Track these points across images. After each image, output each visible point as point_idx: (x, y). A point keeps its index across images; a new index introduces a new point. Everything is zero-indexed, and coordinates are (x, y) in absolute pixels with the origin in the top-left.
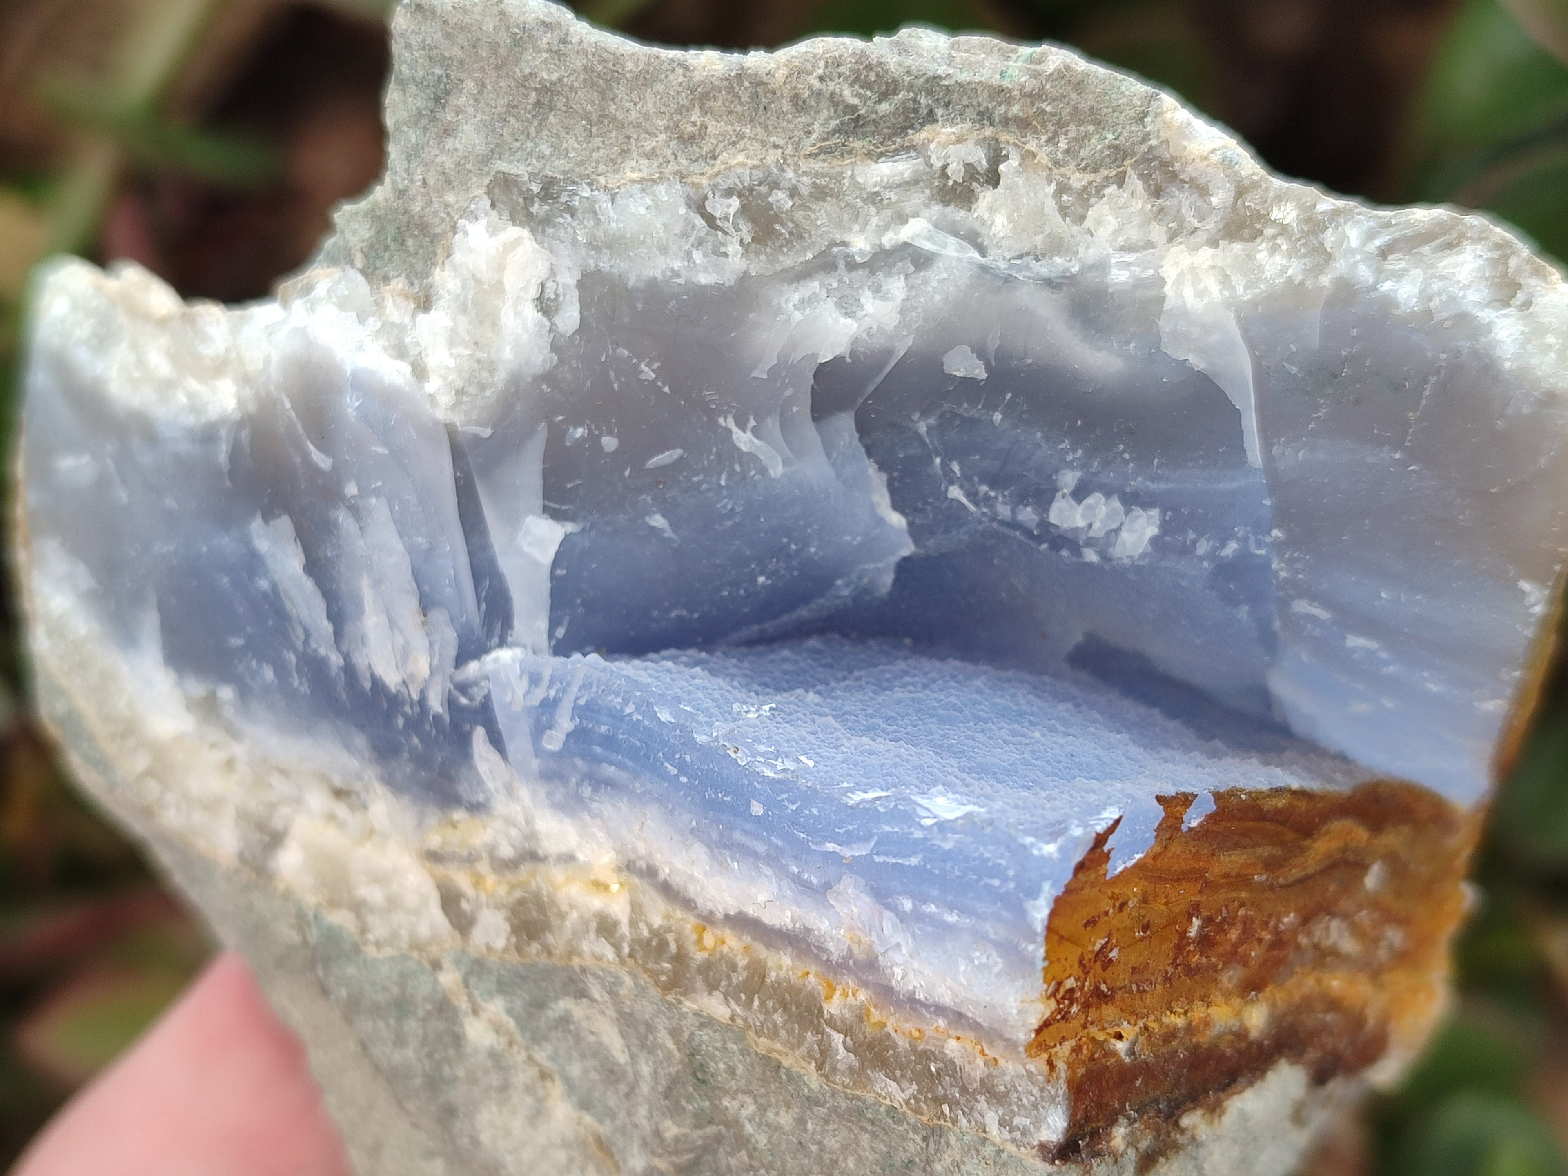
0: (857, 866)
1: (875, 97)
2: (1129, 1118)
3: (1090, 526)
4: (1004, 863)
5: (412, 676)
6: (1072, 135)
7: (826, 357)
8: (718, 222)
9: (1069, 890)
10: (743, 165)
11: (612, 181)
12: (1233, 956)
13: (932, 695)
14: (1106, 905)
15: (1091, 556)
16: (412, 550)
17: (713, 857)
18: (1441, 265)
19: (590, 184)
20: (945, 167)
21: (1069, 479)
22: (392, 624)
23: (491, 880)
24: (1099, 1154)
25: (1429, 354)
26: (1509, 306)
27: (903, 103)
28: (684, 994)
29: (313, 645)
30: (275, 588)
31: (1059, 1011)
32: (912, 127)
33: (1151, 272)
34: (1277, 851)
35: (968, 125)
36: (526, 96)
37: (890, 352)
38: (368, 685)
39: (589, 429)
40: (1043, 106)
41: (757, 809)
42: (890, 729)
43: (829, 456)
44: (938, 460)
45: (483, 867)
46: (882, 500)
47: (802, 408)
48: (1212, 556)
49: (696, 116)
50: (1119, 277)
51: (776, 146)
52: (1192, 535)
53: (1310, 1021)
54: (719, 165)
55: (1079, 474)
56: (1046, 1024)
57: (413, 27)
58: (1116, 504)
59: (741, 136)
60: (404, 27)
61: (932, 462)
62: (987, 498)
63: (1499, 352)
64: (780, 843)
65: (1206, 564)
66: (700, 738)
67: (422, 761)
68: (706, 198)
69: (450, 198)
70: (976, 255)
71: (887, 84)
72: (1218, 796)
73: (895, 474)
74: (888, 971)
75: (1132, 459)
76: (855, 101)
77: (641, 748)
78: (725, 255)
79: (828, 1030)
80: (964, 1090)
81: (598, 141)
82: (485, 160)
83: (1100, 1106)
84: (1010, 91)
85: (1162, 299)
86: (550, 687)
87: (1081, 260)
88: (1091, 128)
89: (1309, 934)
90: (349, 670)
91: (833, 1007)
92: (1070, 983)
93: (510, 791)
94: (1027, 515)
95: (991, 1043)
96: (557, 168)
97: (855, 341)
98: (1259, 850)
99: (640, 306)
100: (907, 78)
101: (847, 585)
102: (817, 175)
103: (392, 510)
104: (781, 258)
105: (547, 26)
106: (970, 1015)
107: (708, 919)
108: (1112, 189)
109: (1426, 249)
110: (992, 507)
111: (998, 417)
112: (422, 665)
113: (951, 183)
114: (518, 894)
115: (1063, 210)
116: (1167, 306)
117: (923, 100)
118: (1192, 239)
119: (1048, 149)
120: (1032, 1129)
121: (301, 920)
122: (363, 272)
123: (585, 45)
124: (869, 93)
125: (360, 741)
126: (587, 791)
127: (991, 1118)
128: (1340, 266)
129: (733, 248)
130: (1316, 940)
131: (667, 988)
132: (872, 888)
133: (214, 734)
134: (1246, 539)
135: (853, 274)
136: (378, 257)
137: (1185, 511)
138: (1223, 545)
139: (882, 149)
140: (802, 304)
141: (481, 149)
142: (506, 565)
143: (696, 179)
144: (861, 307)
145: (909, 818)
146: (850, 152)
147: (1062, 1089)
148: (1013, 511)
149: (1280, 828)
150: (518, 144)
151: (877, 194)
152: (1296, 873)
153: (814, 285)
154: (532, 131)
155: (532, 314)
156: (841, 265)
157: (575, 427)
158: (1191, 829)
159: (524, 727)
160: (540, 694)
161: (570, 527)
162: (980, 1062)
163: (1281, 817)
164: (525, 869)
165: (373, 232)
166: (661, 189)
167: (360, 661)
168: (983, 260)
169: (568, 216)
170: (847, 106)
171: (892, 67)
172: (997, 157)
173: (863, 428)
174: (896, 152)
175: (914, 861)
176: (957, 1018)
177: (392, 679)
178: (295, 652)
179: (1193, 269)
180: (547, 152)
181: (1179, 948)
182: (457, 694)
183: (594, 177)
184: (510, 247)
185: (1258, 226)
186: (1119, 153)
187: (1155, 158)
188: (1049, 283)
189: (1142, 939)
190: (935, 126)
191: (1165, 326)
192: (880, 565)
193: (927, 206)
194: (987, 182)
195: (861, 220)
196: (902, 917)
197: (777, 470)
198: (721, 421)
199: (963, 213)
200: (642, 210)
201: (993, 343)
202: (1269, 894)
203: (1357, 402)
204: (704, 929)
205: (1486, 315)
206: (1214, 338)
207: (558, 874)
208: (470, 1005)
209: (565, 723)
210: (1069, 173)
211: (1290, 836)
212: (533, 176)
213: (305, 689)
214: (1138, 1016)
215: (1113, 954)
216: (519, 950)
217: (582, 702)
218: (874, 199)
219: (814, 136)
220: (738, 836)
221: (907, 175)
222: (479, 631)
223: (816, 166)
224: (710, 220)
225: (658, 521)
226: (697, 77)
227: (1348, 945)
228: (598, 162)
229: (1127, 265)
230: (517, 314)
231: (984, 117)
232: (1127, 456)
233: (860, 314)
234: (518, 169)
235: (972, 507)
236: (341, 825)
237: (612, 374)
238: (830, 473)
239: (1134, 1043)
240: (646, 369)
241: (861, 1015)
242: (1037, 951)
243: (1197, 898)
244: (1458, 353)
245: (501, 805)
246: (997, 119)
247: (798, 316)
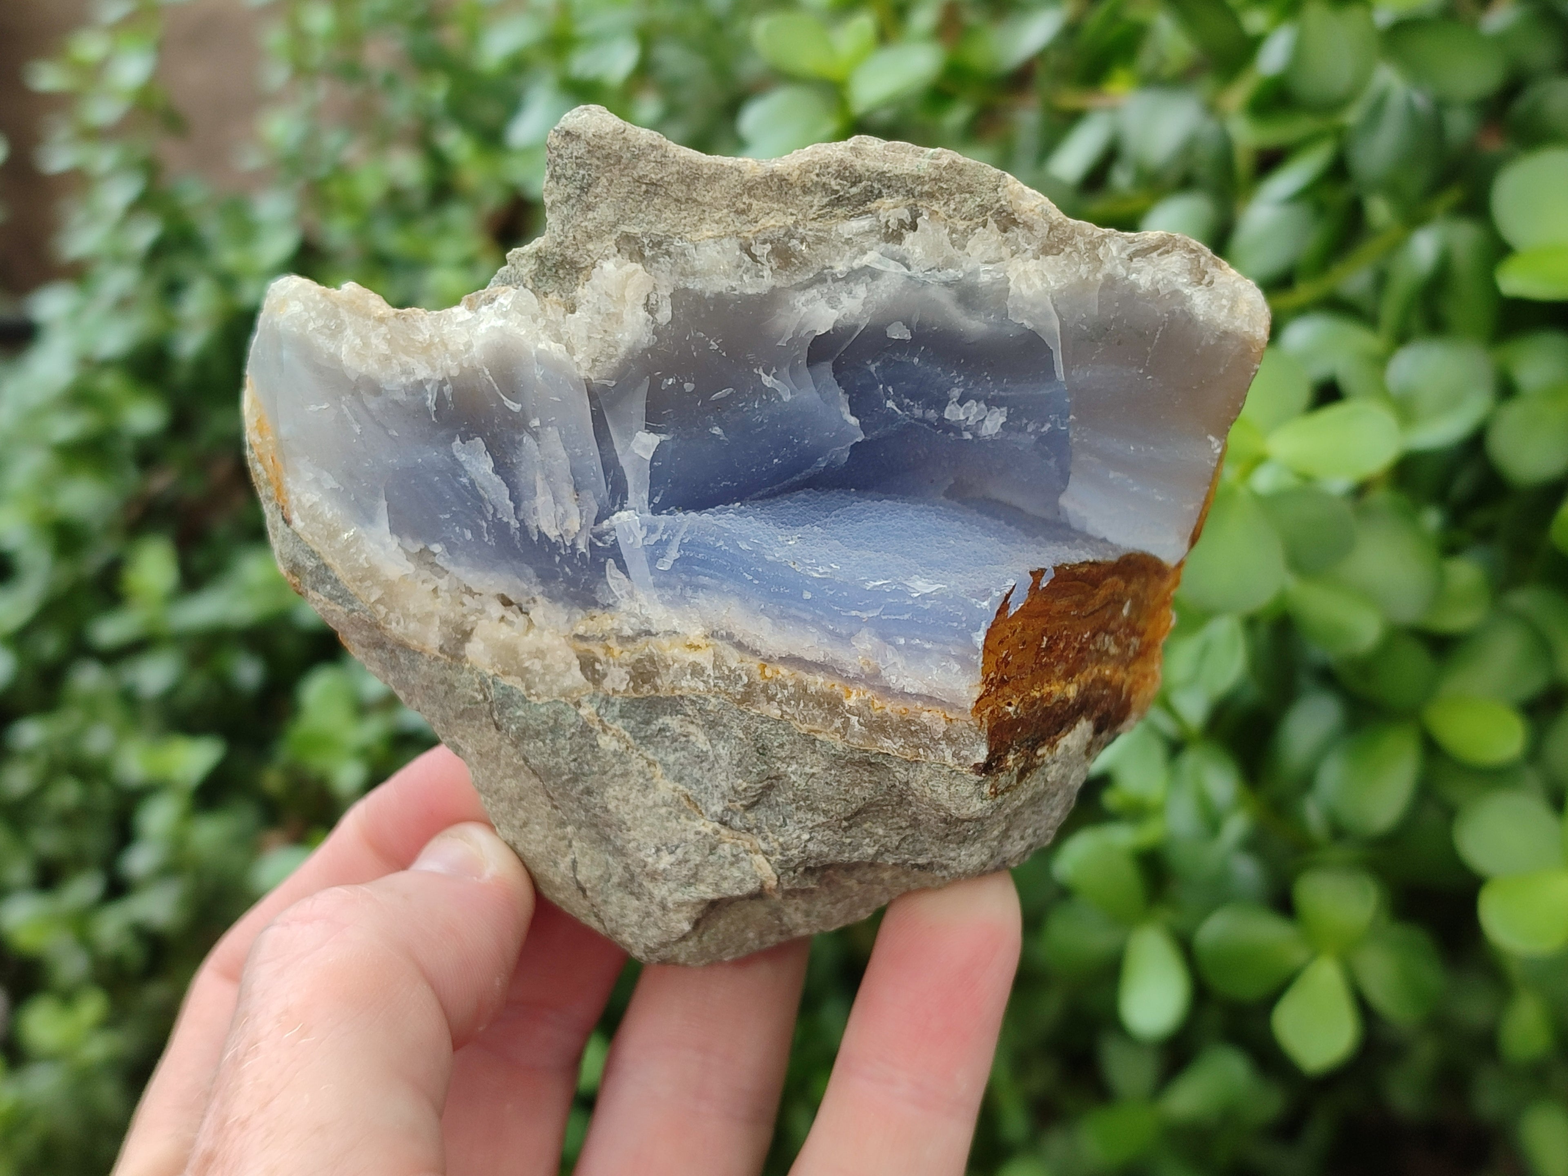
0: (870, 622)
1: (849, 185)
2: (1015, 749)
3: (967, 419)
4: (960, 614)
5: (567, 531)
6: (957, 200)
7: (821, 331)
8: (758, 258)
9: (993, 626)
10: (774, 226)
11: (696, 237)
12: (1061, 658)
13: (887, 523)
14: (1008, 633)
15: (968, 436)
16: (572, 457)
17: (774, 624)
18: (1163, 263)
19: (681, 238)
20: (888, 221)
21: (956, 393)
22: (556, 500)
23: (617, 649)
24: (1001, 770)
25: (1158, 314)
26: (1201, 284)
27: (865, 188)
28: (752, 705)
29: (499, 516)
30: (472, 482)
31: (986, 690)
32: (869, 200)
33: (1002, 274)
34: (1082, 597)
35: (900, 198)
36: (639, 187)
37: (856, 327)
38: (535, 538)
39: (676, 378)
40: (942, 185)
41: (807, 595)
42: (871, 544)
43: (816, 387)
44: (881, 386)
45: (612, 643)
46: (845, 410)
47: (802, 361)
48: (1035, 432)
49: (746, 199)
50: (985, 278)
51: (792, 214)
52: (1025, 421)
53: (1095, 693)
54: (759, 226)
55: (962, 390)
56: (981, 698)
57: (563, 144)
58: (983, 406)
59: (772, 210)
60: (557, 144)
61: (878, 387)
62: (908, 406)
63: (1196, 311)
64: (821, 613)
65: (1033, 437)
66: (769, 558)
67: (572, 582)
68: (751, 245)
69: (590, 246)
70: (906, 270)
71: (856, 177)
72: (1056, 569)
73: (854, 395)
74: (887, 678)
75: (991, 380)
76: (838, 188)
77: (727, 566)
78: (763, 277)
79: (848, 715)
80: (932, 739)
81: (684, 214)
82: (615, 225)
83: (1002, 743)
84: (924, 177)
85: (1008, 289)
86: (663, 534)
87: (964, 271)
88: (968, 195)
89: (1095, 644)
90: (524, 529)
91: (851, 701)
92: (992, 675)
93: (631, 595)
94: (932, 414)
95: (951, 711)
96: (660, 228)
97: (837, 321)
98: (1074, 597)
99: (711, 308)
100: (867, 174)
101: (824, 461)
102: (818, 230)
103: (560, 434)
104: (795, 277)
105: (653, 147)
106: (938, 697)
107: (768, 660)
108: (980, 229)
109: (1155, 254)
110: (911, 411)
111: (916, 360)
112: (574, 524)
113: (890, 230)
114: (636, 656)
115: (953, 243)
116: (1011, 293)
117: (876, 185)
118: (1024, 256)
119: (945, 208)
120: (971, 756)
121: (484, 686)
122: (532, 290)
123: (677, 158)
124: (845, 183)
125: (530, 572)
126: (689, 592)
127: (948, 754)
128: (1107, 268)
129: (767, 273)
130: (1098, 647)
131: (741, 702)
132: (880, 633)
133: (426, 573)
134: (1056, 421)
135: (836, 284)
136: (541, 281)
137: (1021, 407)
138: (1043, 426)
139: (852, 213)
140: (807, 302)
141: (612, 219)
142: (624, 462)
143: (746, 235)
144: (841, 303)
145: (904, 593)
146: (834, 216)
147: (985, 733)
148: (924, 412)
149: (1084, 584)
150: (634, 215)
151: (851, 239)
152: (1090, 609)
153: (813, 292)
154: (643, 207)
155: (642, 314)
156: (829, 279)
157: (668, 379)
158: (1044, 588)
159: (643, 557)
160: (655, 538)
161: (663, 437)
162: (943, 722)
163: (1083, 578)
164: (641, 642)
165: (536, 266)
166: (725, 241)
167: (531, 524)
168: (910, 273)
169: (667, 257)
170: (833, 190)
171: (858, 167)
172: (915, 215)
173: (836, 371)
174: (860, 215)
175: (906, 617)
176: (929, 699)
177: (553, 534)
178: (487, 521)
179: (1025, 272)
180: (653, 220)
181: (1037, 654)
182: (595, 540)
183: (683, 234)
184: (630, 276)
185: (1062, 247)
186: (983, 209)
187: (1004, 211)
188: (946, 284)
189: (1022, 649)
190: (882, 199)
191: (1010, 305)
192: (843, 448)
193: (878, 244)
194: (911, 229)
195: (841, 254)
196: (898, 648)
197: (787, 397)
198: (755, 370)
199: (897, 246)
200: (715, 254)
201: (915, 320)
202: (1077, 622)
203: (1119, 343)
204: (765, 666)
205: (1187, 291)
206: (1037, 311)
207: (665, 642)
208: (601, 727)
209: (673, 553)
210: (956, 222)
211: (1088, 588)
212: (644, 234)
213: (492, 543)
214: (1021, 692)
215: (1010, 659)
216: (635, 690)
217: (686, 541)
218: (848, 242)
219: (815, 208)
220: (793, 611)
221: (867, 228)
222: (608, 503)
223: (816, 225)
224: (753, 257)
225: (717, 431)
226: (747, 177)
227: (1114, 650)
228: (685, 225)
229: (989, 271)
230: (634, 314)
231: (910, 193)
232: (989, 378)
233: (840, 307)
234: (635, 230)
235: (900, 412)
236: (511, 624)
237: (693, 348)
238: (817, 396)
239: (1017, 708)
240: (713, 343)
241: (868, 704)
242: (979, 659)
243: (1045, 626)
244: (1173, 313)
245: (625, 605)
246: (916, 194)
247: (804, 310)
